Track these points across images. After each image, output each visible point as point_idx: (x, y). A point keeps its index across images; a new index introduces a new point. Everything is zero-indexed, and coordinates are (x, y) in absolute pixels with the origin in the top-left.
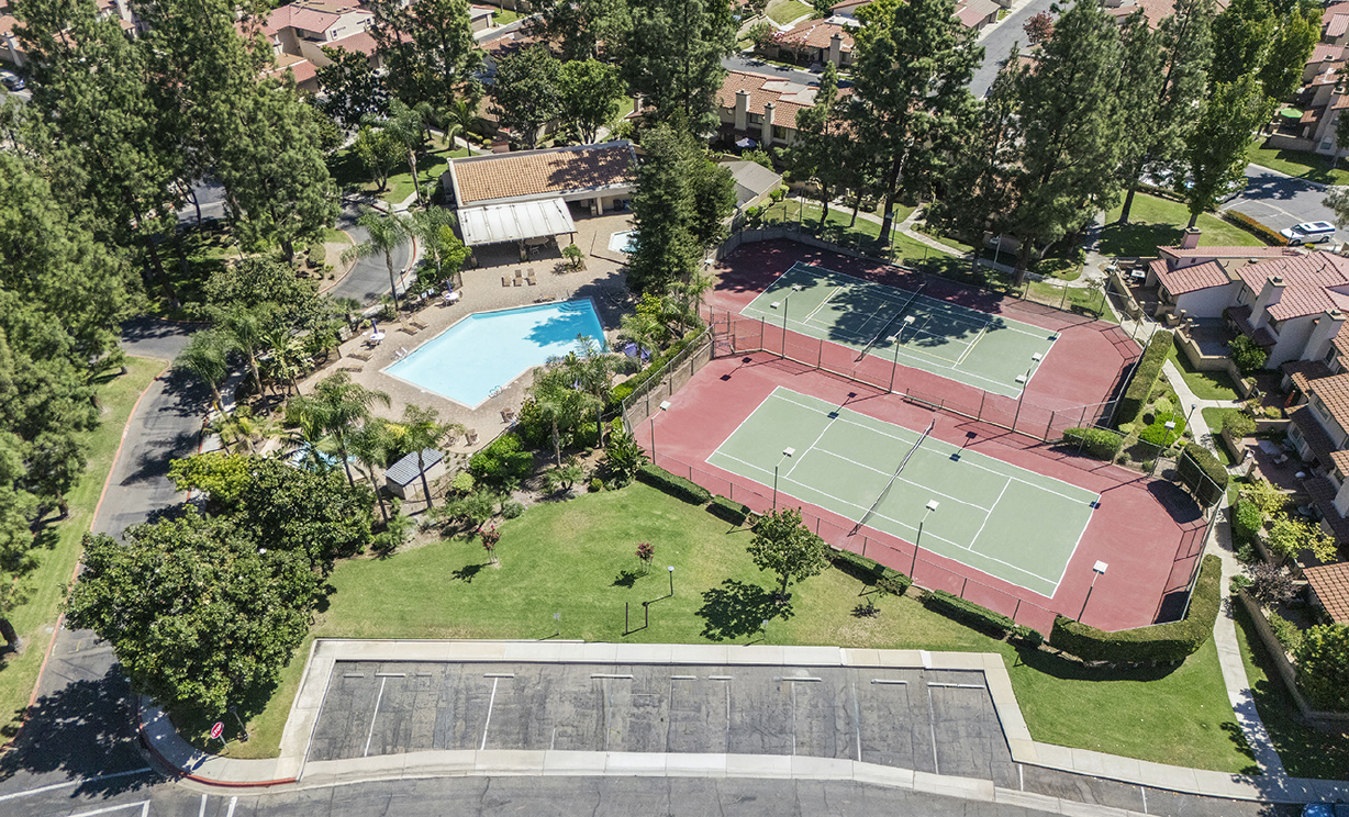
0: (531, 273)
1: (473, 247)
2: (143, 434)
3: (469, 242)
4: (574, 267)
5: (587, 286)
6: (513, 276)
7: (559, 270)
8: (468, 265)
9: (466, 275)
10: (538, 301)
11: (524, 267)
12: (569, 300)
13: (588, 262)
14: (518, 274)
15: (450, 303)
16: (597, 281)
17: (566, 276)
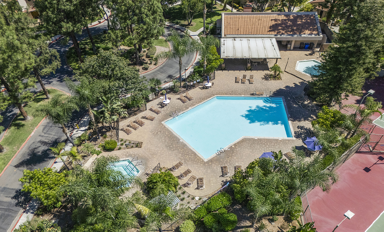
0: (252, 77)
1: (225, 59)
2: (40, 136)
3: (223, 56)
4: (276, 77)
5: (280, 89)
6: (241, 77)
7: (267, 78)
8: (220, 68)
9: (218, 73)
10: (253, 94)
11: (248, 73)
12: (270, 96)
13: (283, 76)
14: (244, 77)
15: (207, 88)
16: (287, 87)
17: (270, 81)
